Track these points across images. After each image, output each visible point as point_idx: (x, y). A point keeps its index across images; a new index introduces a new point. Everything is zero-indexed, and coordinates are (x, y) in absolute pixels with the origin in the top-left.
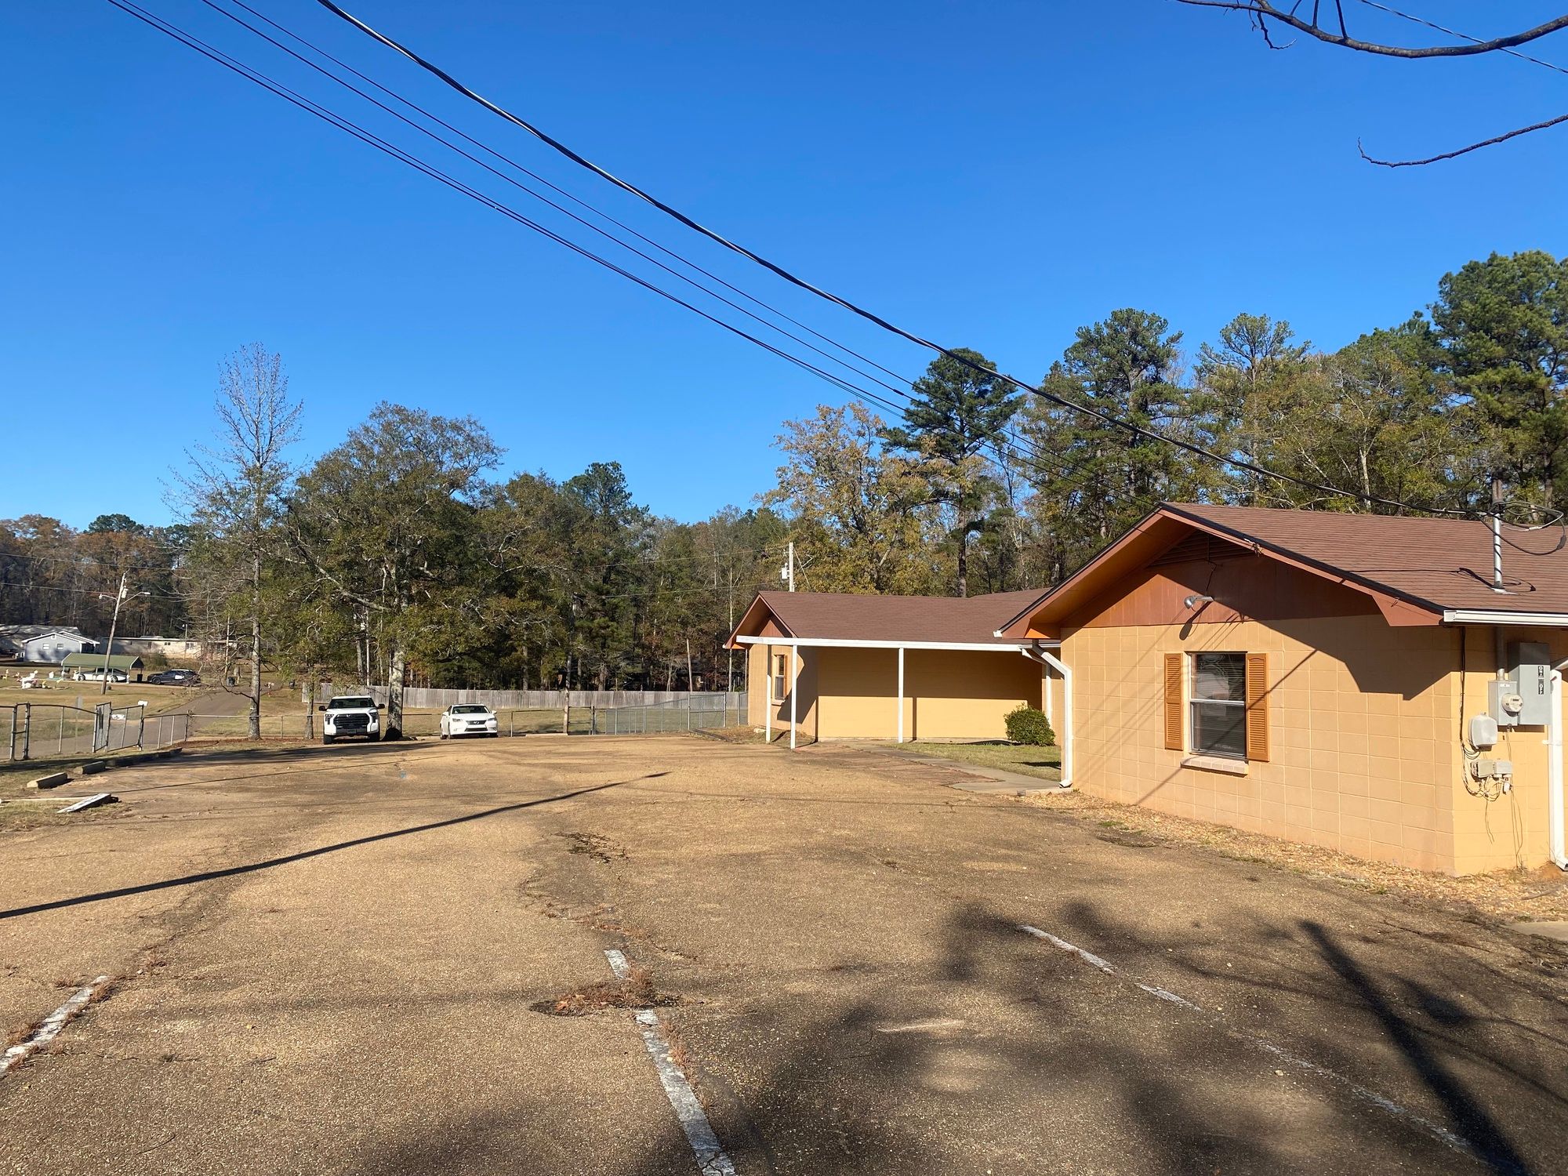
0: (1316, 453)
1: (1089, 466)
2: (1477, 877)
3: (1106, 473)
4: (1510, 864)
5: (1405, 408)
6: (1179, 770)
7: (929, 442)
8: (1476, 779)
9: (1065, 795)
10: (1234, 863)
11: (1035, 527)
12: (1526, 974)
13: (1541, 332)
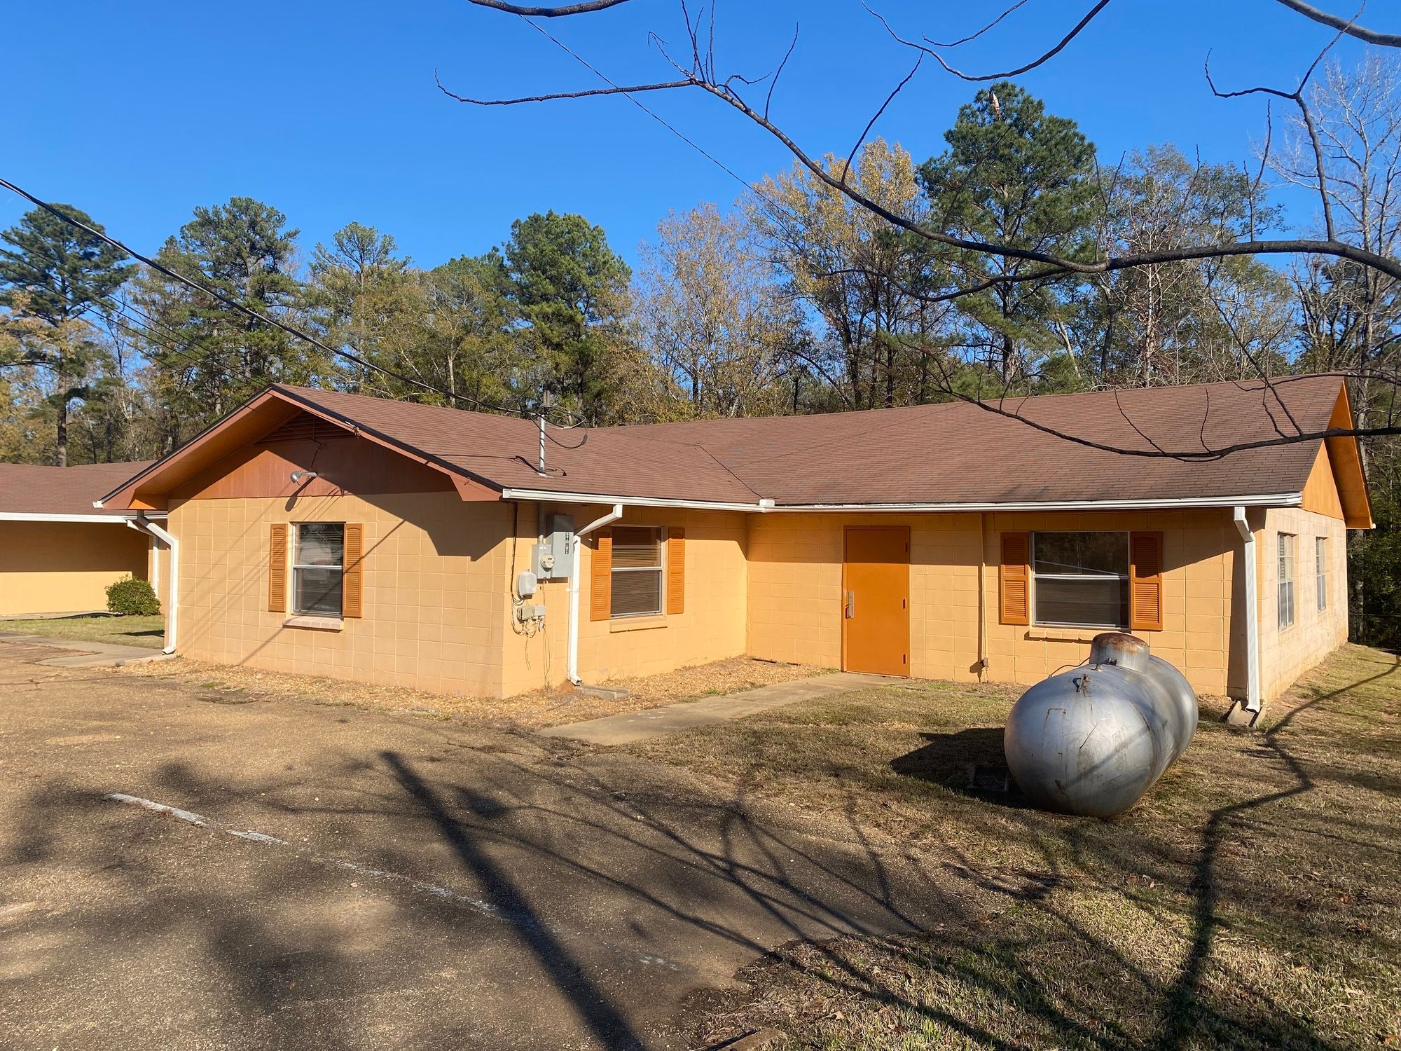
0: (413, 354)
1: (205, 344)
2: (518, 698)
3: (222, 352)
4: (540, 685)
5: (483, 325)
6: (280, 631)
7: (23, 297)
8: (521, 621)
9: (167, 661)
10: (328, 709)
11: (148, 399)
12: (546, 767)
13: (580, 280)
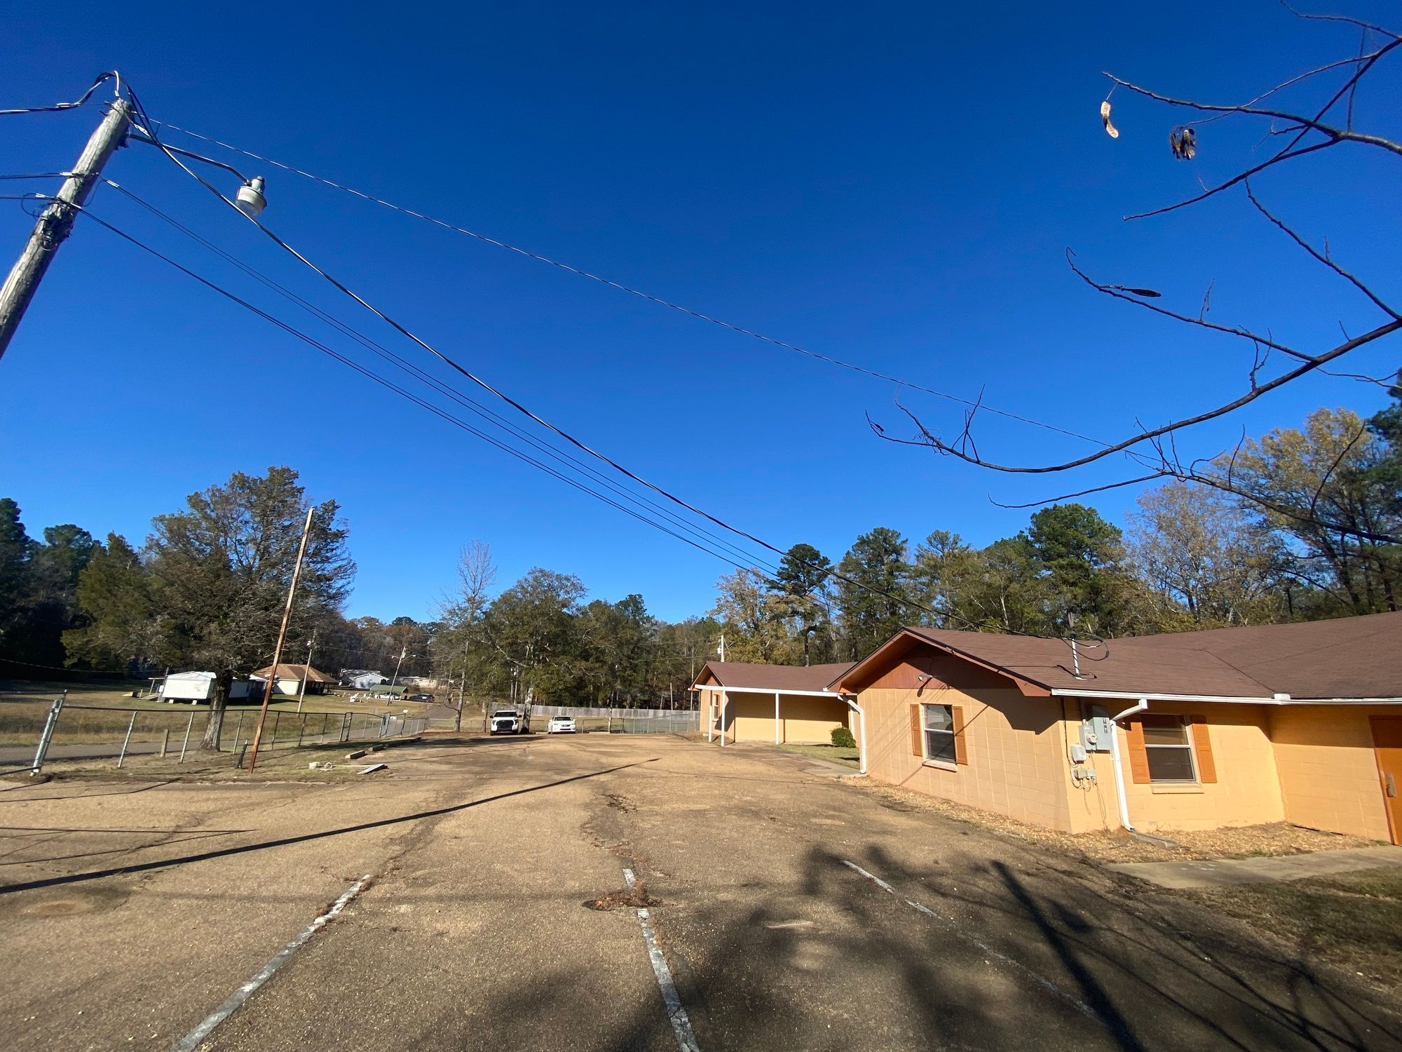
0: (979, 598)
1: (867, 601)
2: (1084, 835)
3: (875, 604)
4: (1101, 828)
5: (1020, 577)
6: (921, 767)
7: (789, 587)
8: (1078, 779)
9: (862, 778)
10: (954, 823)
11: (842, 630)
12: (1117, 898)
13: (1083, 542)
